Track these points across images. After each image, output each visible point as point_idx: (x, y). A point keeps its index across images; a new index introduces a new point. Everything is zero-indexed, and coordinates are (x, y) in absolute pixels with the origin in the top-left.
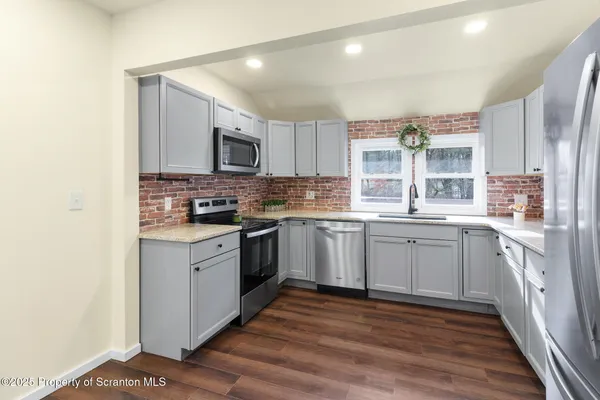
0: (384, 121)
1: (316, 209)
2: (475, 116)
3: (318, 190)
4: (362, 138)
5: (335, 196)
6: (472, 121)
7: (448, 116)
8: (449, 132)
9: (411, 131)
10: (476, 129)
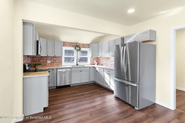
0: (71, 43)
1: (51, 66)
2: (89, 45)
3: (52, 60)
4: (65, 46)
5: (57, 62)
6: (88, 46)
7: (84, 44)
8: (84, 47)
9: (77, 46)
10: (89, 47)
